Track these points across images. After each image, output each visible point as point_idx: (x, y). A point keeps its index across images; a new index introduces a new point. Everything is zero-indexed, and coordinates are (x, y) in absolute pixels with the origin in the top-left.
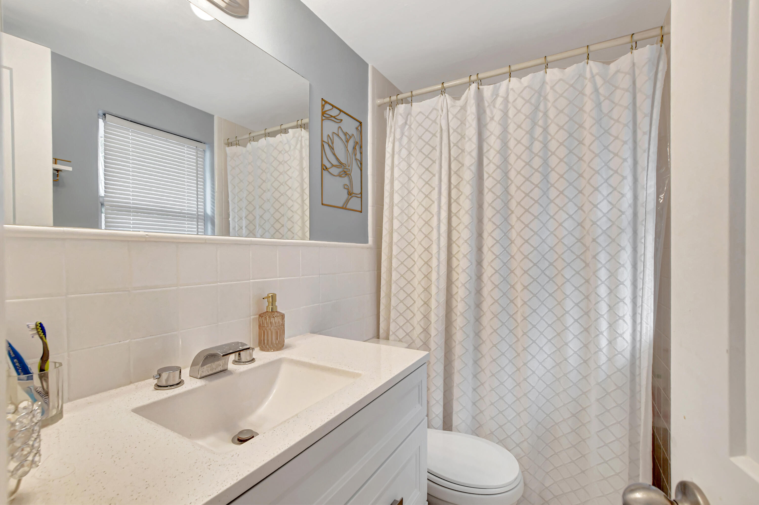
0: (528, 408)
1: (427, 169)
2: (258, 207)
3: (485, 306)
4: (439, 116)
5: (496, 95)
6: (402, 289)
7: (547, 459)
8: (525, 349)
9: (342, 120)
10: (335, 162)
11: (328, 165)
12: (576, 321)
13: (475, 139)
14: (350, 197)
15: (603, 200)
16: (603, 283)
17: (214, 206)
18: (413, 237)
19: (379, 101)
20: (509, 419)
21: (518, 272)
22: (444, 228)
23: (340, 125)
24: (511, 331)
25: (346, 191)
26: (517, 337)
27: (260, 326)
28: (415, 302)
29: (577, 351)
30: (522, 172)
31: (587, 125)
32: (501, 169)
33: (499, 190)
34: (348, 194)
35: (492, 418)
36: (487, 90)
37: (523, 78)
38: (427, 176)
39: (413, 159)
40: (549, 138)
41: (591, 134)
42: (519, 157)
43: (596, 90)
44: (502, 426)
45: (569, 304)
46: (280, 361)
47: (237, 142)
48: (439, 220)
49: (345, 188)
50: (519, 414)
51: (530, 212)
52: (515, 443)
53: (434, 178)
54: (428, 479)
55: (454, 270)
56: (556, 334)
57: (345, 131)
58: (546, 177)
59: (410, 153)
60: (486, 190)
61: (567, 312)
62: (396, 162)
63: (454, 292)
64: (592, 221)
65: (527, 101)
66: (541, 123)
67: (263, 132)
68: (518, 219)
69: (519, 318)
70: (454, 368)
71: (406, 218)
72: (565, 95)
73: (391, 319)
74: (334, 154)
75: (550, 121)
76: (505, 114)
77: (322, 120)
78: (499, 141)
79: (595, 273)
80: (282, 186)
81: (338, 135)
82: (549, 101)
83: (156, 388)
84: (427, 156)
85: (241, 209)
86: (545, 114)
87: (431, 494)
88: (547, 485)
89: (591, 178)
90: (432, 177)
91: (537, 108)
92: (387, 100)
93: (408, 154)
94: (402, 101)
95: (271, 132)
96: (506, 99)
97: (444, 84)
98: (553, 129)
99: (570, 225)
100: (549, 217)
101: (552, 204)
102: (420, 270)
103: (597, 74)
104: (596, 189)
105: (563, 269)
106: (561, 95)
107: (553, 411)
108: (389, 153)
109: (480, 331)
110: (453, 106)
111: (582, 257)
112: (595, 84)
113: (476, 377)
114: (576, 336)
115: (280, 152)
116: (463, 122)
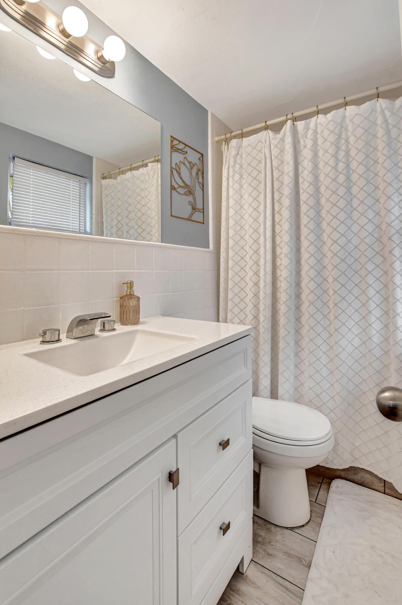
0: (340, 379)
1: (255, 188)
2: (125, 225)
3: (303, 297)
4: (264, 147)
5: (307, 128)
6: (236, 284)
7: (357, 423)
8: (336, 330)
9: (187, 152)
10: (181, 184)
11: (176, 186)
12: (378, 305)
13: (291, 163)
14: (194, 211)
15: (395, 206)
16: (398, 273)
17: (92, 225)
18: (245, 243)
19: (217, 139)
20: (325, 389)
21: (330, 267)
22: (269, 234)
23: (185, 156)
24: (325, 316)
25: (190, 207)
26: (330, 321)
27: (121, 306)
28: (247, 295)
29: (379, 331)
30: (330, 187)
31: (380, 148)
32: (313, 185)
33: (312, 202)
34: (192, 209)
35: (310, 389)
36: (300, 125)
37: (328, 115)
38: (255, 194)
39: (244, 181)
40: (351, 159)
41: (383, 154)
42: (327, 175)
43: (386, 121)
44: (319, 395)
45: (371, 292)
46: (135, 332)
47: (110, 176)
48: (265, 228)
49: (190, 204)
50: (332, 385)
51: (337, 219)
52: (330, 409)
53: (260, 195)
54: (253, 433)
55: (278, 268)
56: (362, 317)
57: (189, 160)
58: (349, 190)
59: (241, 177)
60: (302, 203)
61: (370, 299)
62: (231, 184)
63: (278, 286)
64: (387, 223)
65: (332, 132)
66: (343, 148)
67: (129, 167)
68: (328, 224)
69: (331, 305)
70: (279, 348)
71: (239, 228)
72: (361, 125)
73: (228, 309)
74: (181, 178)
75: (350, 146)
76: (315, 142)
77: (171, 152)
78: (310, 163)
79: (391, 265)
80: (143, 207)
81: (184, 164)
82: (349, 131)
83: (41, 343)
84: (255, 178)
85: (112, 227)
86: (347, 141)
87: (255, 445)
88: (357, 445)
89: (384, 190)
90: (259, 195)
91: (340, 136)
92: (223, 137)
93: (240, 178)
94: (235, 137)
95: (135, 167)
96: (315, 131)
97: (267, 122)
98: (353, 152)
99: (370, 227)
100: (353, 222)
101: (355, 211)
102: (250, 268)
103: (386, 108)
104: (389, 198)
105: (365, 263)
106: (358, 126)
107: (361, 382)
108: (225, 177)
109: (300, 317)
110: (274, 139)
111: (381, 253)
112: (384, 116)
113: (297, 355)
114: (378, 319)
115: (142, 182)
116: (282, 151)
